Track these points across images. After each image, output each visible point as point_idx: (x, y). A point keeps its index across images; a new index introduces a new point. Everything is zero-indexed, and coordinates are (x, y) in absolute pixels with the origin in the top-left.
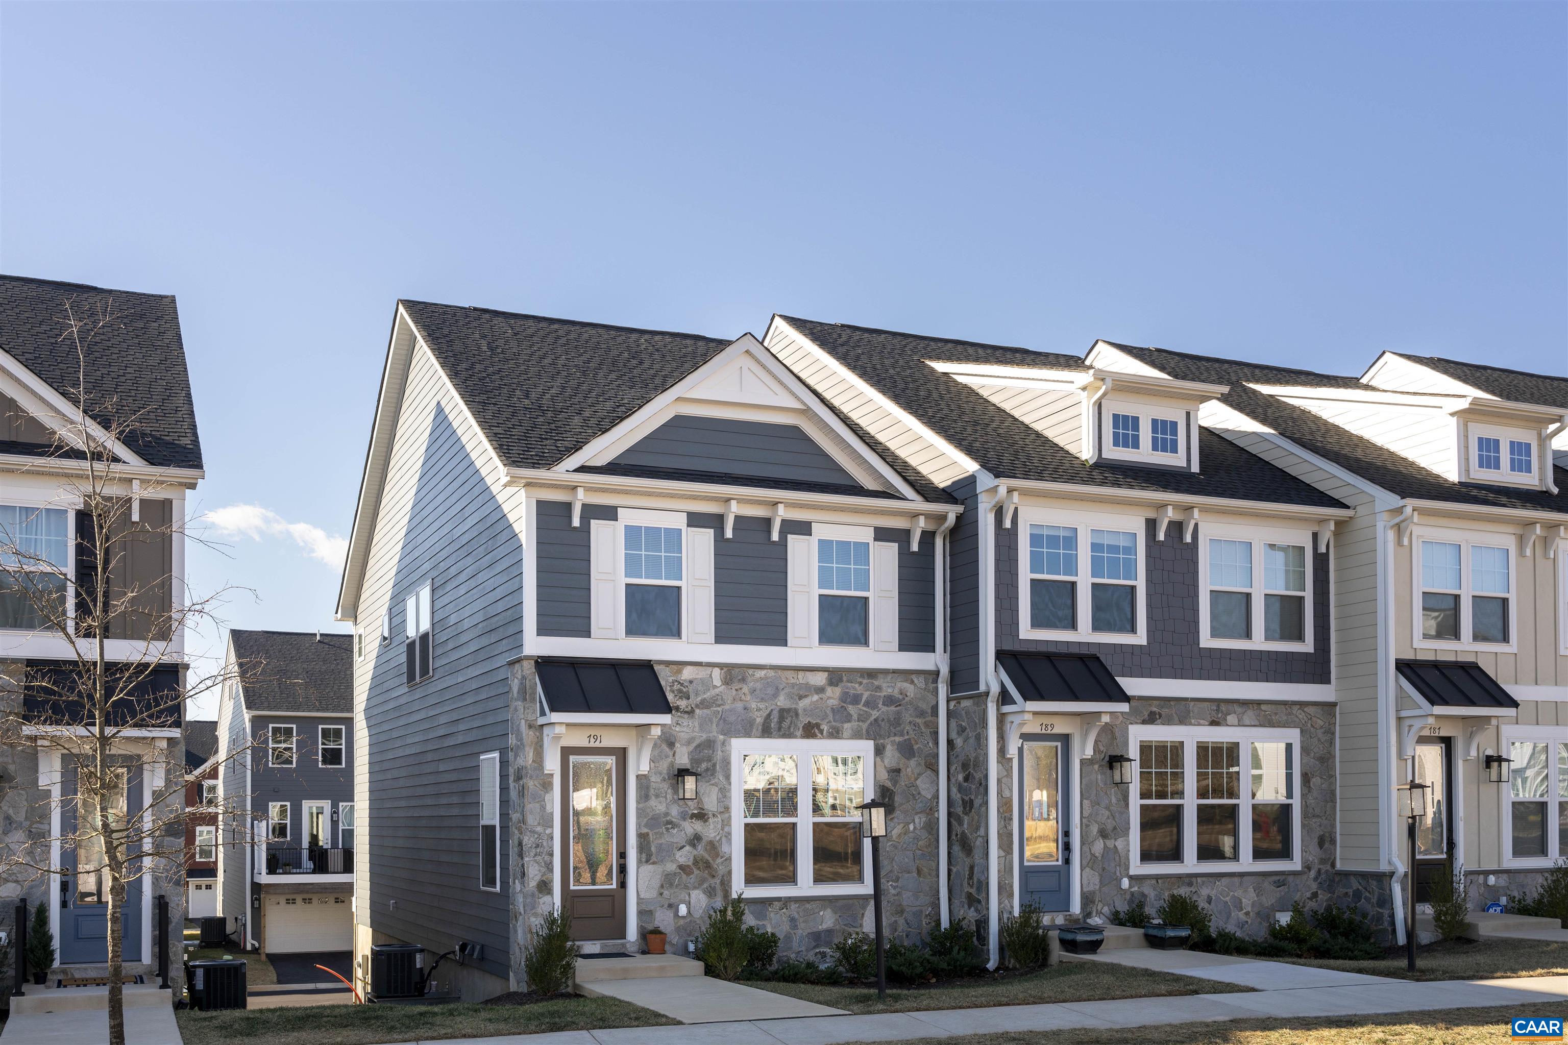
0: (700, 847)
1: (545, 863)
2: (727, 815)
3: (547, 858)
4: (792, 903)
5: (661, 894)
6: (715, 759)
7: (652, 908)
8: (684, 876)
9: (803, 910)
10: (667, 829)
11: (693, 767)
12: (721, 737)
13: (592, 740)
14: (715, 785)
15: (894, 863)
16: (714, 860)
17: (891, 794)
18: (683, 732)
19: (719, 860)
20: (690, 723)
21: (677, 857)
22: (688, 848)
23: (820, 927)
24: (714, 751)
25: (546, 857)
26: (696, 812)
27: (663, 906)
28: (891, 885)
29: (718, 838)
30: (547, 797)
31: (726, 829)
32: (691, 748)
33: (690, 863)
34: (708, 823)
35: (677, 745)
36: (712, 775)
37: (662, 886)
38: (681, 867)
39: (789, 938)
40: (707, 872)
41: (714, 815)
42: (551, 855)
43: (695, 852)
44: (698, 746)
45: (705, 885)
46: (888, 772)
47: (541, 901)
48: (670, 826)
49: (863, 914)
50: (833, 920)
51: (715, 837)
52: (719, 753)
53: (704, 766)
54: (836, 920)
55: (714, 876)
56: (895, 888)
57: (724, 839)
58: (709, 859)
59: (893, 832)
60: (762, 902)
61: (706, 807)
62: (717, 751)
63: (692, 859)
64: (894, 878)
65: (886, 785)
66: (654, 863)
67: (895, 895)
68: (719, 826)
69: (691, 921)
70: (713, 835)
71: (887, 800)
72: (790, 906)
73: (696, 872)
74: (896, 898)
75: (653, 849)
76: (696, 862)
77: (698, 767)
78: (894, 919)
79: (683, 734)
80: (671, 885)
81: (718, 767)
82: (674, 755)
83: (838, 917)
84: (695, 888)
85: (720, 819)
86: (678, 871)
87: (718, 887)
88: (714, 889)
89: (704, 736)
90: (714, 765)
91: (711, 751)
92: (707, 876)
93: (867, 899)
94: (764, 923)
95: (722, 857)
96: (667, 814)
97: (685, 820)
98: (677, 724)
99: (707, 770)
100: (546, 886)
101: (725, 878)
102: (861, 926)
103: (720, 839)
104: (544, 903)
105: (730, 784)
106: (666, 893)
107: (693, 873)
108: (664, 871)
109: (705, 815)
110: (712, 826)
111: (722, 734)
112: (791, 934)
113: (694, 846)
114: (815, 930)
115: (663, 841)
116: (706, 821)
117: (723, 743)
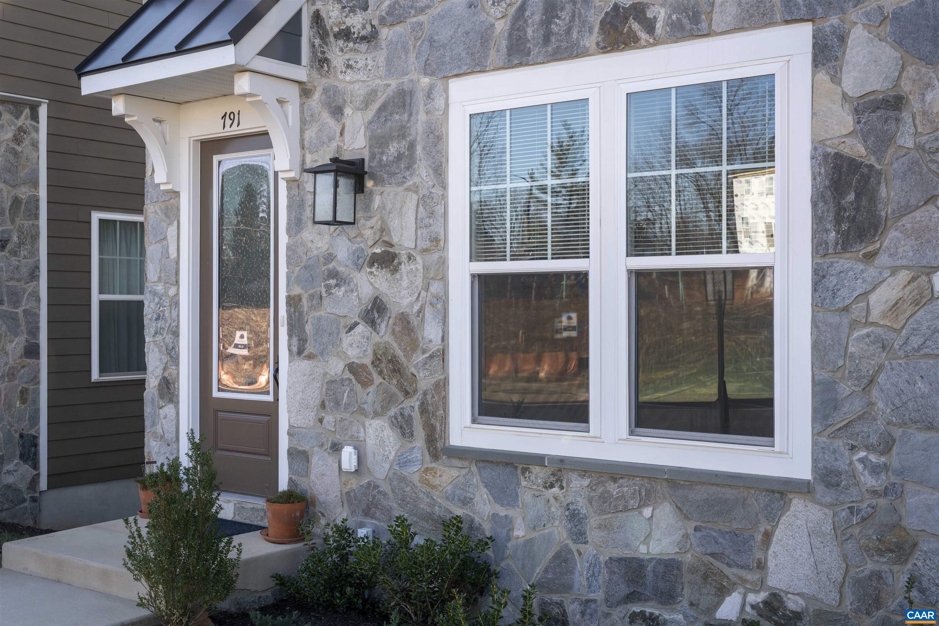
0: (383, 325)
1: (167, 349)
2: (436, 256)
3: (169, 338)
4: (574, 476)
5: (321, 420)
6: (413, 132)
7: (307, 448)
8: (358, 387)
9: (601, 496)
10: (328, 288)
11: (373, 156)
12: (425, 81)
13: (228, 122)
14: (415, 189)
15: (875, 393)
16: (408, 357)
17: (865, 179)
18: (358, 81)
19: (418, 358)
20: (370, 62)
21: (345, 344)
22: (361, 328)
23: (643, 549)
24: (411, 115)
25: (167, 337)
26: (378, 251)
27: (322, 445)
28: (861, 460)
29: (416, 308)
30: (171, 231)
31: (435, 288)
32: (370, 113)
33: (367, 361)
34: (398, 276)
35: (348, 111)
36: (408, 168)
37: (323, 405)
38: (352, 368)
39: (566, 561)
40: (395, 381)
41: (410, 257)
42: (176, 334)
43: (376, 338)
44: (383, 108)
45: (393, 411)
46: (857, 111)
47: (162, 412)
48: (333, 282)
49: (768, 536)
50: (678, 536)
51: (411, 305)
52: (422, 117)
53: (393, 149)
54: (686, 536)
55: (407, 394)
56: (875, 470)
57: (428, 311)
58: (400, 353)
59: (873, 298)
60: (507, 464)
61: (395, 240)
62: (417, 113)
63: (370, 352)
64: (874, 439)
65: (846, 151)
66: (310, 357)
67: (874, 493)
68: (419, 281)
69: (369, 483)
70: (406, 302)
71: (851, 197)
72: (569, 482)
73: (378, 380)
74: (882, 502)
75: (308, 328)
76: (377, 360)
77: (382, 153)
78: (870, 567)
79: (357, 86)
80: (337, 403)
81: (419, 149)
82: (342, 134)
83: (691, 531)
84: (376, 415)
85: (420, 267)
86: (348, 375)
87: (416, 415)
88: (409, 420)
89: (394, 83)
90: (412, 146)
91: (406, 116)
92: (395, 390)
93: (782, 493)
94: (511, 512)
95: (424, 352)
96: (330, 257)
97: (359, 268)
98: (349, 66)
99: (399, 157)
100: (168, 388)
101: (429, 397)
102: (761, 566)
103: (421, 311)
104: (165, 417)
105: (444, 186)
106: (329, 419)
107: (372, 381)
108: (325, 374)
109: (394, 256)
110: (405, 283)
111: (426, 74)
112: (570, 551)
113: (373, 323)
114: (627, 553)
115: (322, 313)
116: (395, 270)
117: (429, 95)
